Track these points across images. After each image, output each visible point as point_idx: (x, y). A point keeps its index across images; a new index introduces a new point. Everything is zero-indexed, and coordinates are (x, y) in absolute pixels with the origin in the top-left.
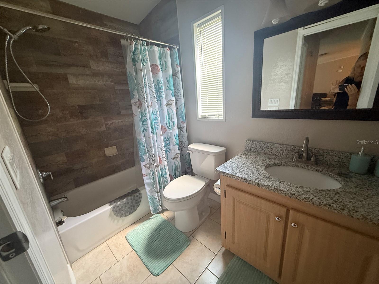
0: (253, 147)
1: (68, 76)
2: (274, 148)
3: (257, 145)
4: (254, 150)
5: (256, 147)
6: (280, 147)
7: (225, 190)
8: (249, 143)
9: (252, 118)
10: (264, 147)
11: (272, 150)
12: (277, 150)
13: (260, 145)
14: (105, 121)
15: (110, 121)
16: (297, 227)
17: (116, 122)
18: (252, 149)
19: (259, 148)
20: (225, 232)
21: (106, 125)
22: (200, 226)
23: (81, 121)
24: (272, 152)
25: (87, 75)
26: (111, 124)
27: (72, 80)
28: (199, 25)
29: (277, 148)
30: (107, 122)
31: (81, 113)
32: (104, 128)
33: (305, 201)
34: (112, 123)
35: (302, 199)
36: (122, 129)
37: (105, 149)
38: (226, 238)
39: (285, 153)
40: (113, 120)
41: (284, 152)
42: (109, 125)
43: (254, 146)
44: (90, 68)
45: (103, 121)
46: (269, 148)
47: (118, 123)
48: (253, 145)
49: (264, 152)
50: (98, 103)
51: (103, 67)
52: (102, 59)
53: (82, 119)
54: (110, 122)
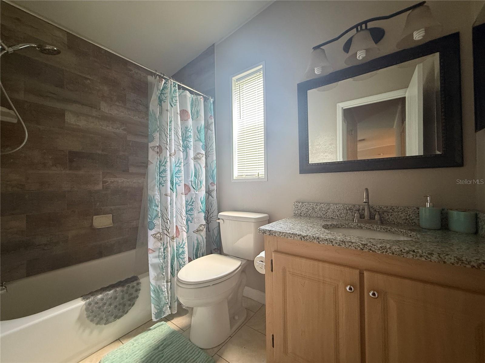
0: (303, 211)
1: (66, 113)
2: (329, 209)
3: (308, 207)
4: (305, 214)
5: (307, 210)
6: (337, 208)
7: (272, 260)
8: (297, 205)
9: (300, 174)
10: (317, 208)
11: (327, 211)
12: (333, 211)
13: (312, 206)
14: (104, 177)
15: (111, 178)
16: (378, 297)
17: (120, 181)
18: (303, 214)
19: (310, 211)
20: (273, 335)
21: (104, 182)
22: (232, 337)
23: (68, 172)
24: (327, 214)
25: (93, 117)
26: (112, 182)
27: (70, 119)
28: (238, 80)
29: (333, 209)
30: (106, 179)
31: (71, 161)
32: (100, 187)
33: (382, 251)
35: (378, 250)
36: (127, 191)
37: (95, 217)
38: (273, 347)
39: (343, 214)
40: (116, 177)
41: (341, 213)
42: (108, 183)
43: (305, 208)
45: (101, 176)
46: (324, 209)
47: (123, 182)
48: (303, 208)
49: (317, 216)
50: (100, 152)
51: (117, 112)
52: (117, 104)
53: (70, 169)
54: (110, 180)
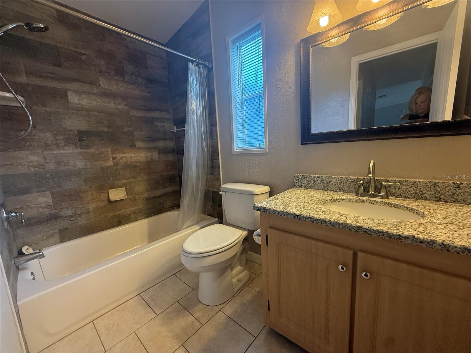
0: (303, 183)
1: (69, 93)
2: (331, 182)
3: (309, 179)
4: (305, 187)
5: (308, 182)
6: (339, 180)
7: (267, 236)
8: (298, 178)
9: (301, 144)
10: (318, 180)
11: (328, 184)
12: (335, 184)
13: (313, 179)
14: (113, 154)
15: (120, 154)
16: (370, 278)
17: (128, 156)
18: (303, 186)
20: (269, 300)
21: (114, 158)
23: (79, 150)
26: (121, 158)
27: (73, 98)
30: (116, 155)
31: (81, 140)
32: (110, 163)
33: (378, 235)
34: (122, 156)
37: (110, 191)
38: (269, 310)
39: (346, 187)
40: (124, 153)
42: (117, 159)
43: (306, 181)
44: (100, 86)
45: (110, 153)
46: (325, 182)
47: (131, 157)
48: (304, 180)
49: (318, 188)
50: (106, 129)
51: (116, 87)
52: (116, 78)
53: (81, 148)
54: (119, 156)
